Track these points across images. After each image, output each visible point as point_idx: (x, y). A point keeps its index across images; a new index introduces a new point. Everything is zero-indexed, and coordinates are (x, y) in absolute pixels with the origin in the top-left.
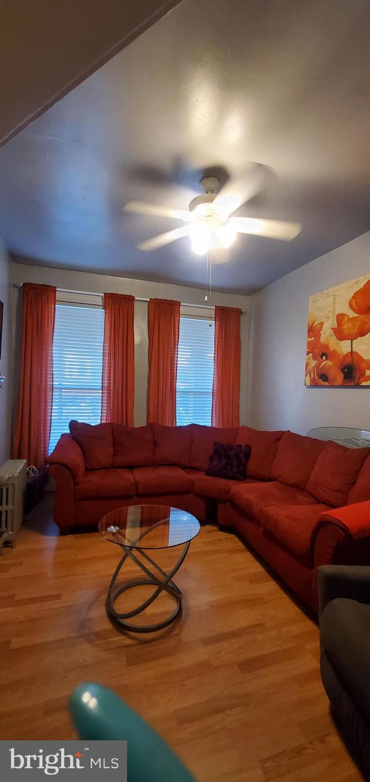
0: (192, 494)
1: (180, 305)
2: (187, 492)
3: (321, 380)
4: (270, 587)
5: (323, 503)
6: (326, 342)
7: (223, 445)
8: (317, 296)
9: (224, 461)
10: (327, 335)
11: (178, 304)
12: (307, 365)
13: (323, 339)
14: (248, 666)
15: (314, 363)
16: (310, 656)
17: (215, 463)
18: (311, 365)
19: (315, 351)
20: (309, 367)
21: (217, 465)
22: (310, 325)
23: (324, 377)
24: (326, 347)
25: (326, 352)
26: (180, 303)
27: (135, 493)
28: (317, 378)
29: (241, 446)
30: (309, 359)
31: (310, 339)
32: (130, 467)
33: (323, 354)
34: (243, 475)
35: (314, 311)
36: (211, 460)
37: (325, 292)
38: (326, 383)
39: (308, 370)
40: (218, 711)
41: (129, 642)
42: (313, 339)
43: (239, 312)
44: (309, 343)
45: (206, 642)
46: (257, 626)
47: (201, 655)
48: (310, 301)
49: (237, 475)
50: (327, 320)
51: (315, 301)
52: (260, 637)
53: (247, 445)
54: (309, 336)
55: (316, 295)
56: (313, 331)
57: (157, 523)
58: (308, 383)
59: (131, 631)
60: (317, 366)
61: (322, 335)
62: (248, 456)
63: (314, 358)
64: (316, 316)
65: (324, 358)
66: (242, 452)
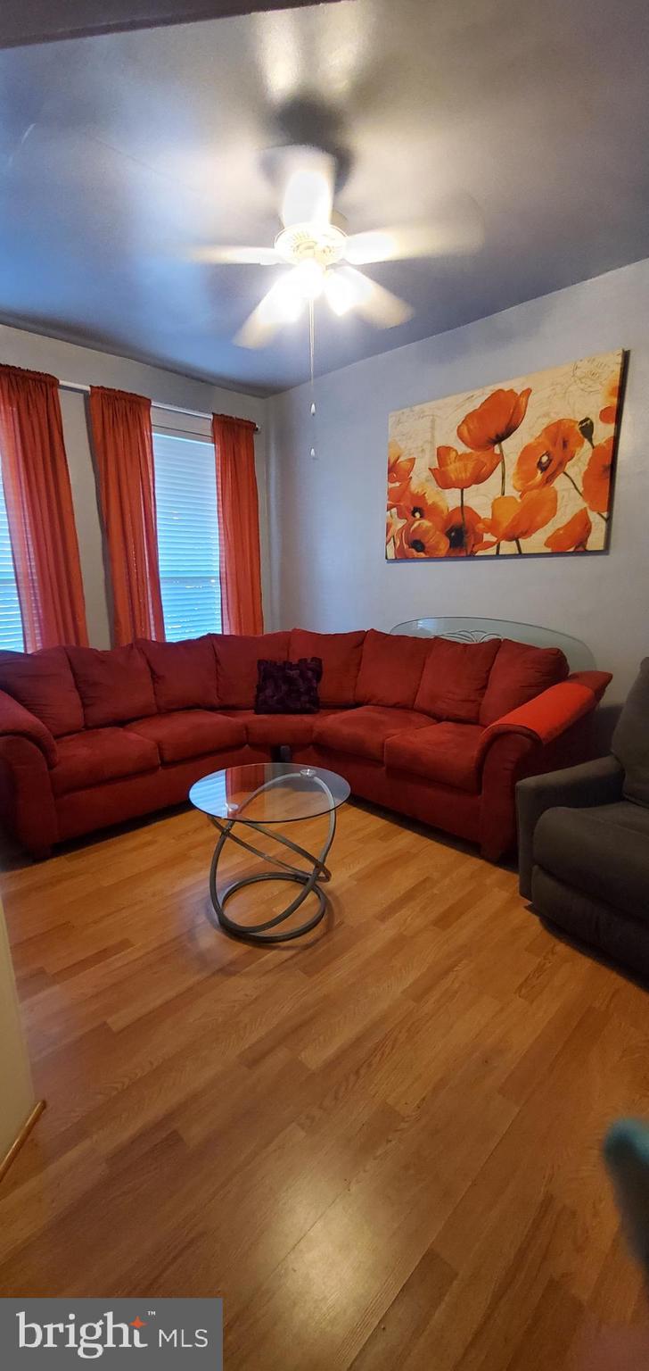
0: (247, 746)
1: (150, 406)
2: (240, 745)
3: (413, 550)
4: (407, 839)
5: (448, 720)
6: (420, 490)
7: (275, 663)
8: (403, 413)
9: (284, 688)
10: (421, 480)
11: (146, 403)
12: (389, 526)
13: (415, 486)
14: (444, 921)
15: (400, 524)
16: (496, 890)
17: (269, 692)
18: (396, 526)
19: (402, 504)
20: (392, 530)
21: (273, 697)
22: (392, 461)
23: (418, 545)
24: (422, 497)
25: (420, 506)
26: (150, 400)
27: (160, 762)
28: (406, 546)
29: (305, 660)
30: (391, 516)
31: (393, 485)
32: (122, 722)
33: (416, 510)
34: (316, 706)
35: (397, 439)
36: (260, 689)
37: (417, 408)
38: (422, 555)
39: (390, 534)
40: (446, 972)
41: (287, 954)
42: (398, 484)
43: (250, 427)
44: (390, 491)
45: (383, 916)
46: (424, 881)
47: (386, 932)
48: (391, 421)
49: (308, 706)
50: (420, 455)
51: (399, 422)
52: (435, 891)
53: (314, 659)
54: (391, 480)
55: (400, 412)
56: (397, 471)
57: (259, 790)
58: (391, 555)
59: (280, 941)
60: (407, 528)
61: (413, 479)
62: (318, 674)
63: (400, 515)
64: (403, 447)
65: (417, 515)
66: (310, 669)
